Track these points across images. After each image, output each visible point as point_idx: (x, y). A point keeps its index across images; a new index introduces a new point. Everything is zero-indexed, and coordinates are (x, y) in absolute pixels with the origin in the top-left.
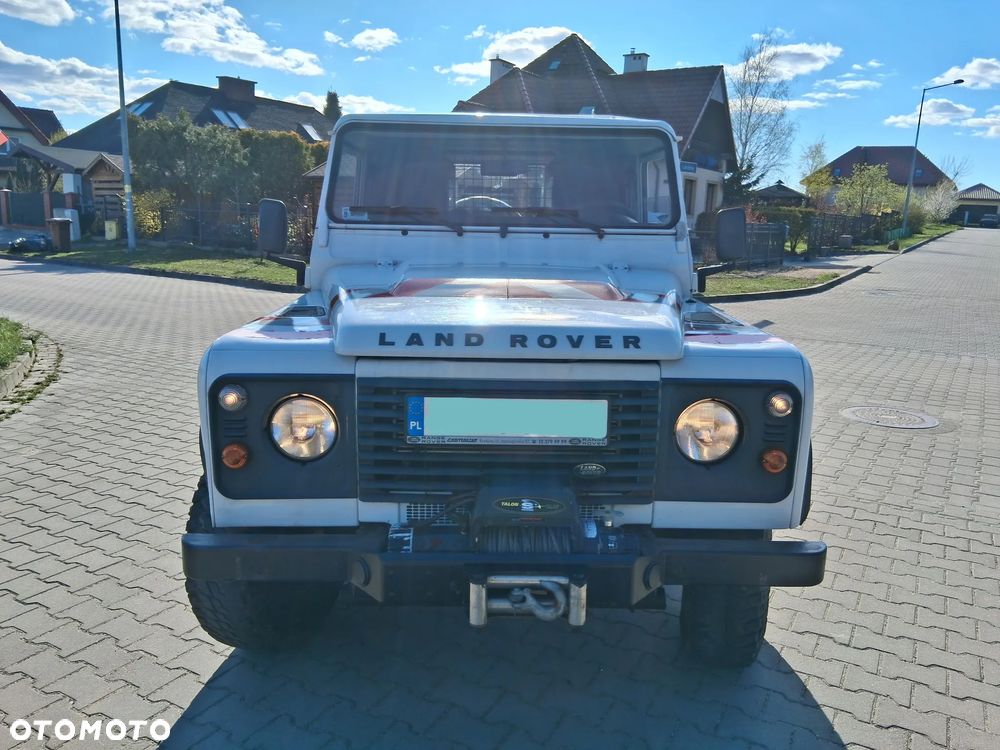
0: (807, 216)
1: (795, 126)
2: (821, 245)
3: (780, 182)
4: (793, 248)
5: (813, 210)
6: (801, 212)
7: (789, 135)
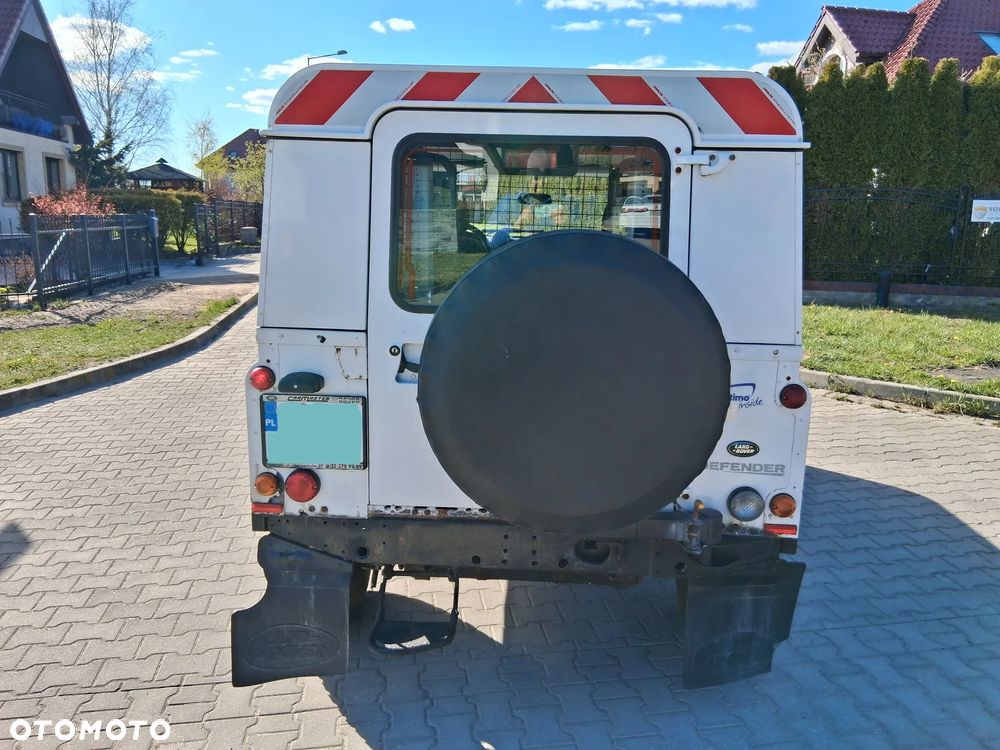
0: (189, 202)
1: (169, 93)
2: (217, 240)
3: (162, 160)
4: (181, 245)
5: (197, 193)
6: (179, 197)
7: (164, 103)
